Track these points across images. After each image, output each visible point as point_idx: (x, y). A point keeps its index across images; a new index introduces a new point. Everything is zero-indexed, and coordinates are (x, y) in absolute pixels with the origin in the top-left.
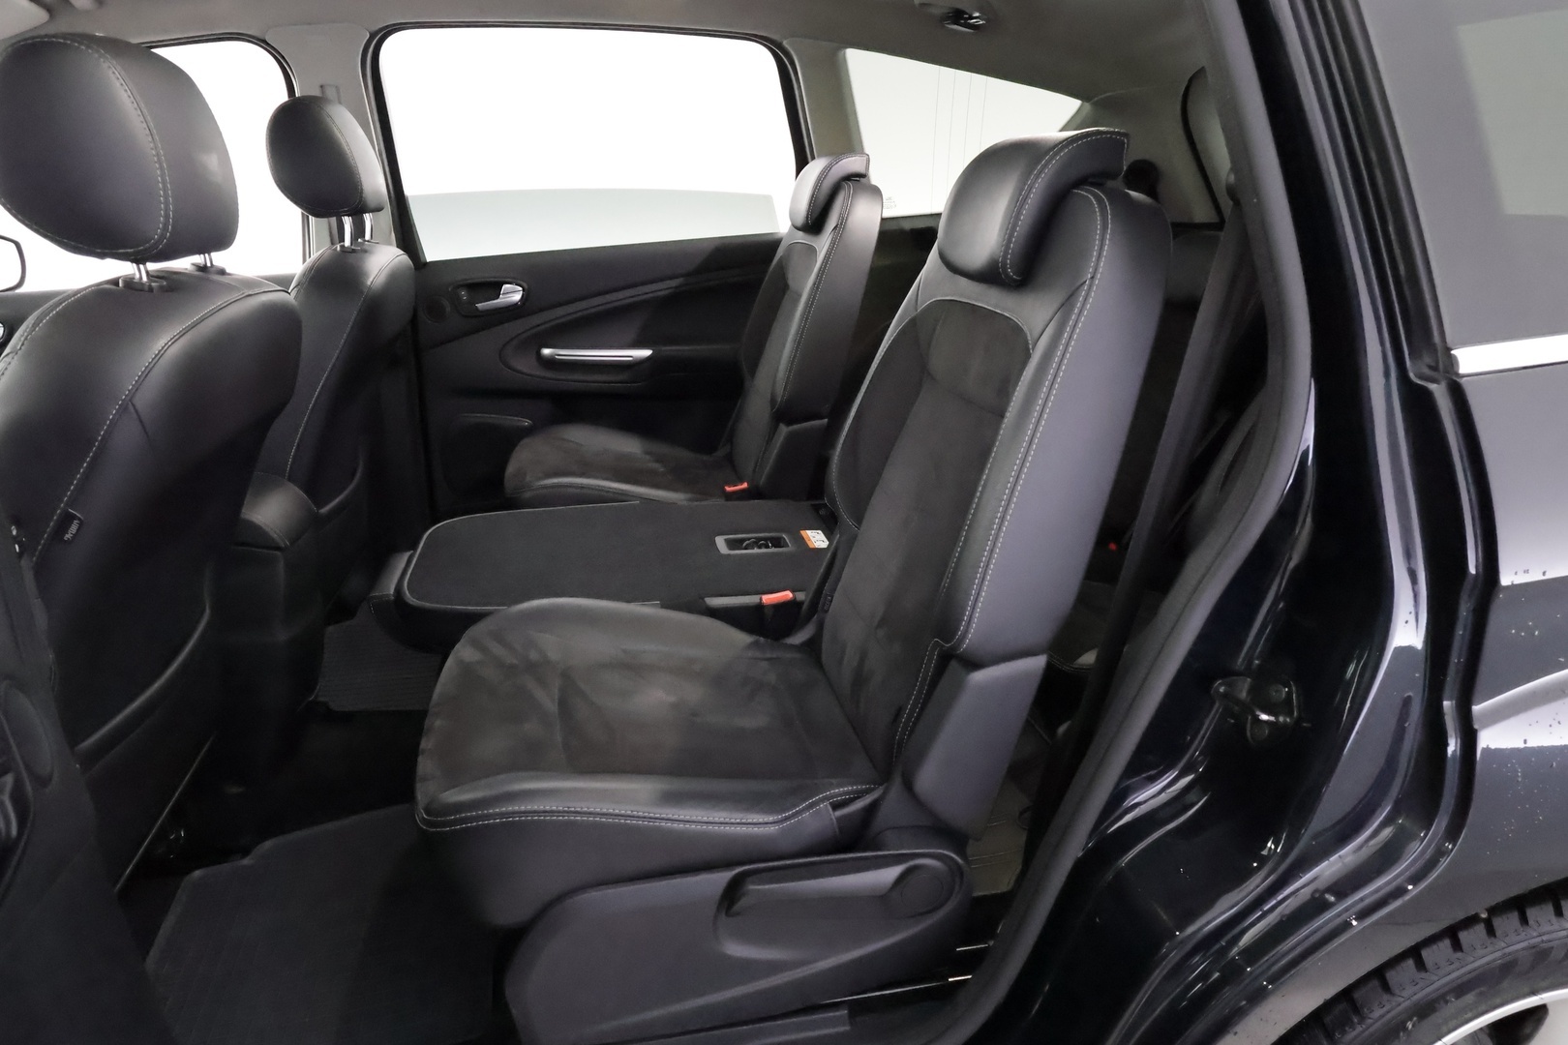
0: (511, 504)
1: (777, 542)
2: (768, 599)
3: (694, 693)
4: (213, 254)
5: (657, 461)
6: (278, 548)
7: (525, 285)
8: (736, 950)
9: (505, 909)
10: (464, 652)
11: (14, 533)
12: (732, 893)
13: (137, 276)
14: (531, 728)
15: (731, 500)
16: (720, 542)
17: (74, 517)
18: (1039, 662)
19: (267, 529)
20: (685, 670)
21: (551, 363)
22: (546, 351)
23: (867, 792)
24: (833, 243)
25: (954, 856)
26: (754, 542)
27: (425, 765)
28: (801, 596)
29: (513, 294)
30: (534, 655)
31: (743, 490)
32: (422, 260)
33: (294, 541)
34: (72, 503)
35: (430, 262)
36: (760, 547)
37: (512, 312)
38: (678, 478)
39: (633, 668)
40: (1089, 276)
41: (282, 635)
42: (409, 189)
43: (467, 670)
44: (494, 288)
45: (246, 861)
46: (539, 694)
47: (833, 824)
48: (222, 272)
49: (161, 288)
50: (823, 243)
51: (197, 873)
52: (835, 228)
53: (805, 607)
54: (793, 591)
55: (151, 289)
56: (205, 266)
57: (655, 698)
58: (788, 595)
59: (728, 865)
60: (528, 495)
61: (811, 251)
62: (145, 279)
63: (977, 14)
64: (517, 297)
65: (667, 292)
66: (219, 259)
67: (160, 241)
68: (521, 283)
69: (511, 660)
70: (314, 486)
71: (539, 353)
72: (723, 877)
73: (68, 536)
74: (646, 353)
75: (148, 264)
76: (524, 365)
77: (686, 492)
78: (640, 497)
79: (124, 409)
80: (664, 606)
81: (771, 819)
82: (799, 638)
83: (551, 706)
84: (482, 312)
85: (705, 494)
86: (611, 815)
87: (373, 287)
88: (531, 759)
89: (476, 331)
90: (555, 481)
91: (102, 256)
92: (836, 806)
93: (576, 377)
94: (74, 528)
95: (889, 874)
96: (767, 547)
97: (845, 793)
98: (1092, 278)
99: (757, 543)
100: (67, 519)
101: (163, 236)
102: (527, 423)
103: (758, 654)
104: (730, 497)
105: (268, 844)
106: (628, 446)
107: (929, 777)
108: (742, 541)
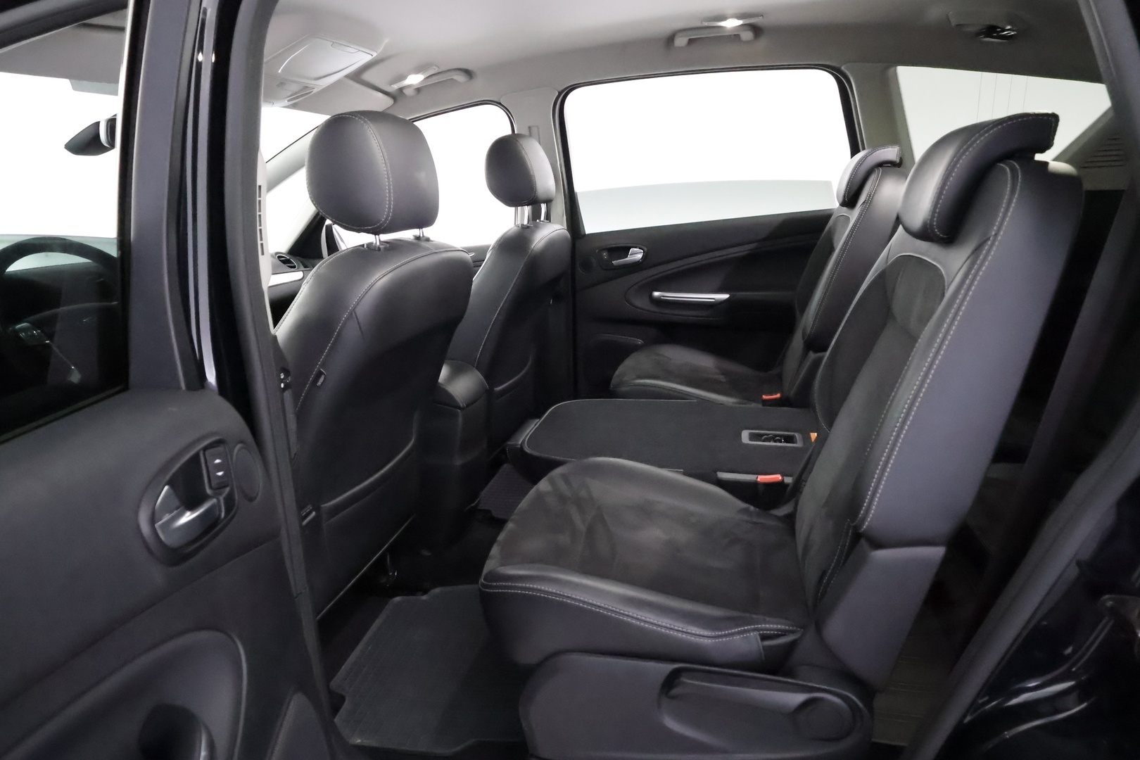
0: (612, 394)
1: (789, 439)
2: (762, 478)
3: (682, 536)
4: (424, 229)
5: (723, 374)
6: (459, 408)
7: (646, 249)
8: (672, 724)
9: (526, 654)
10: (543, 485)
11: (282, 377)
12: (670, 681)
13: (375, 242)
14: (564, 539)
15: (766, 406)
16: (745, 436)
17: (323, 373)
18: (938, 552)
19: (455, 397)
20: (684, 519)
21: (659, 302)
22: (656, 294)
23: (792, 632)
24: (860, 215)
25: (854, 698)
26: (771, 437)
27: (495, 550)
28: (788, 480)
29: (636, 255)
30: (583, 493)
31: (775, 399)
32: (583, 233)
33: (468, 406)
34: (323, 365)
35: (588, 234)
36: (775, 442)
37: (636, 266)
38: (733, 386)
39: (646, 512)
40: (993, 233)
41: (458, 462)
42: (578, 188)
43: (540, 497)
44: (625, 251)
45: (424, 597)
46: (576, 518)
47: (760, 650)
48: (428, 240)
49: (385, 248)
50: (854, 215)
51: (398, 599)
52: (864, 202)
53: (789, 488)
54: (783, 475)
55: (379, 249)
56: (420, 236)
57: (653, 535)
58: (778, 477)
59: (673, 660)
60: (624, 389)
61: (848, 219)
62: (378, 243)
63: (1009, 27)
64: (640, 256)
65: (746, 253)
66: (427, 232)
67: (385, 222)
68: (643, 247)
69: (568, 493)
70: (491, 372)
71: (651, 296)
72: (669, 667)
73: (319, 383)
74: (726, 296)
75: (381, 235)
76: (641, 303)
77: (736, 397)
78: (697, 397)
79: (351, 314)
80: (685, 474)
81: (710, 633)
82: (783, 511)
83: (581, 527)
84: (616, 266)
85: (749, 399)
86: (595, 605)
87: (535, 249)
88: (558, 558)
89: (611, 279)
90: (642, 381)
91: (359, 231)
92: (764, 638)
93: (676, 312)
94: (322, 379)
95: (798, 698)
96: (780, 442)
97: (777, 630)
98: (996, 235)
99: (773, 439)
100: (319, 374)
101: (386, 219)
102: (640, 342)
103: (746, 518)
104: (765, 403)
105: (437, 590)
106: (705, 362)
107: (836, 628)
108: (761, 435)
